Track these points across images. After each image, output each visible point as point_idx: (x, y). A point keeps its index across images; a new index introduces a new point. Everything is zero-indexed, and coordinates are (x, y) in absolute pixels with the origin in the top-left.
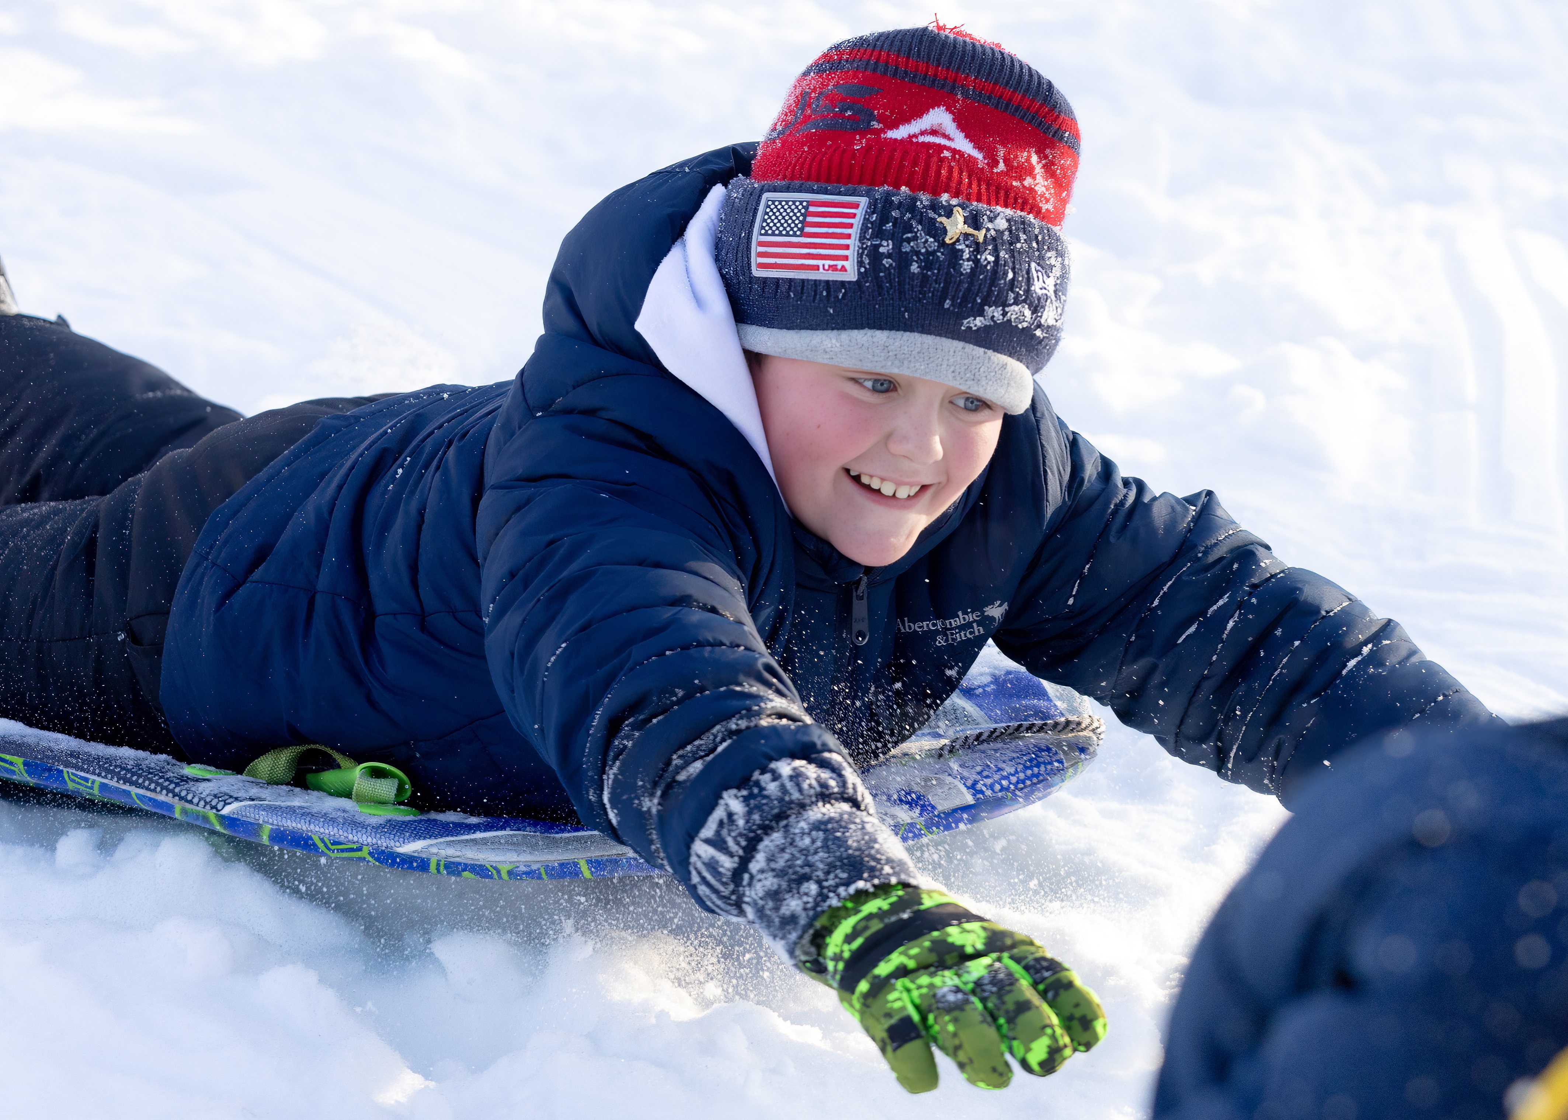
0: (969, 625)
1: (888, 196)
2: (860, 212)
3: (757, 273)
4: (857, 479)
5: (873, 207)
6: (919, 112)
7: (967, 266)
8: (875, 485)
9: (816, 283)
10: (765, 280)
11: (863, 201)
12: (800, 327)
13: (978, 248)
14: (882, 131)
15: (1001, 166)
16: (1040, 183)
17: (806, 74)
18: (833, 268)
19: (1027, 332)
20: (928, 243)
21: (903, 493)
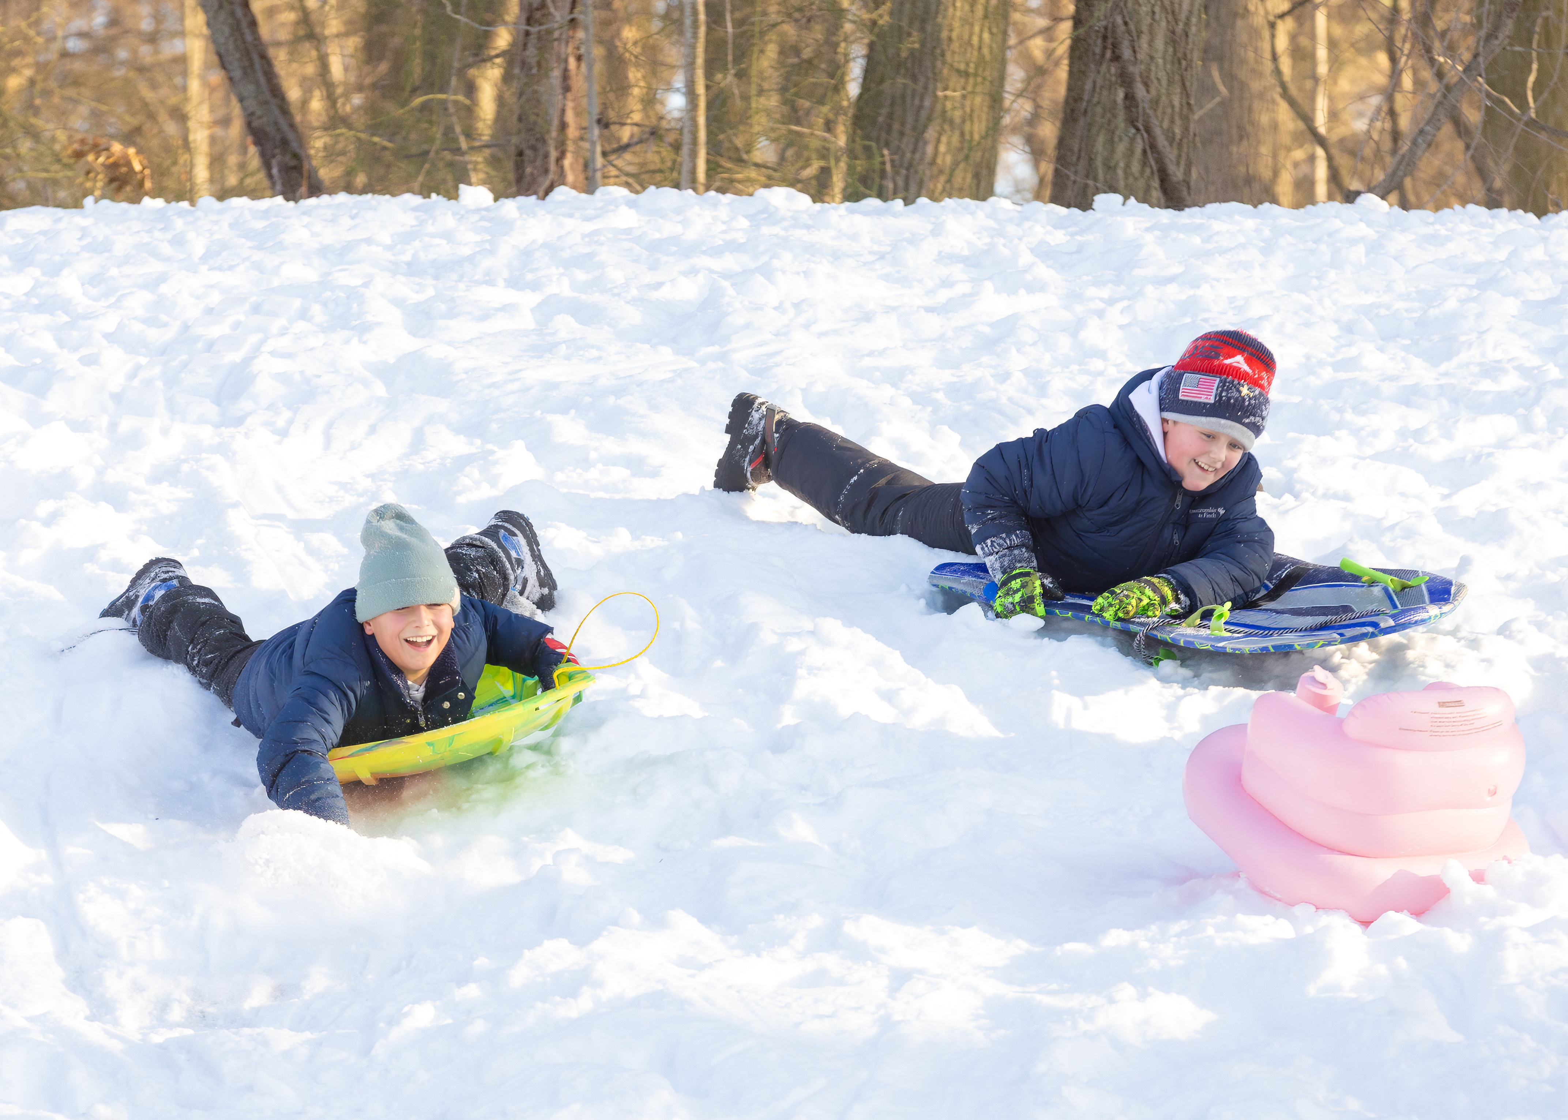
0: (1211, 513)
1: (1226, 379)
2: (1217, 382)
3: (1180, 397)
4: (1197, 463)
5: (1221, 381)
6: (1233, 356)
7: (1247, 403)
8: (1203, 465)
9: (1200, 403)
10: (1183, 401)
11: (1218, 380)
12: (1194, 415)
13: (1250, 399)
14: (1223, 360)
15: (1257, 376)
16: (1264, 382)
17: (1197, 340)
18: (1207, 398)
19: (1259, 427)
20: (1235, 394)
21: (1210, 469)
